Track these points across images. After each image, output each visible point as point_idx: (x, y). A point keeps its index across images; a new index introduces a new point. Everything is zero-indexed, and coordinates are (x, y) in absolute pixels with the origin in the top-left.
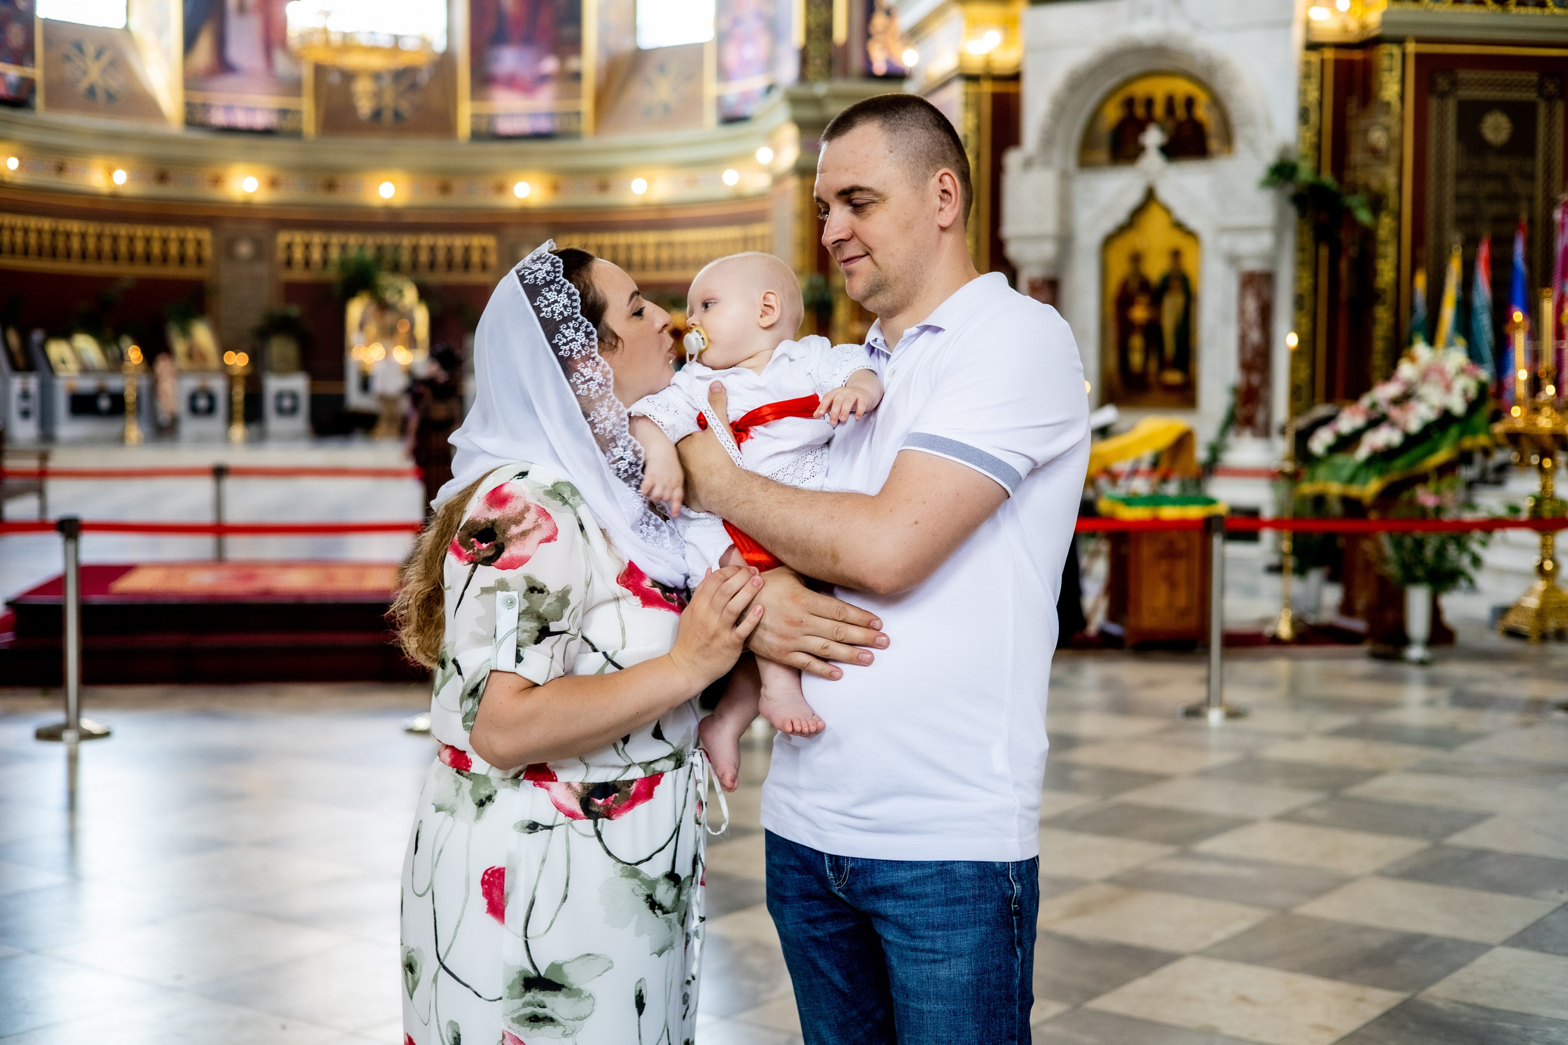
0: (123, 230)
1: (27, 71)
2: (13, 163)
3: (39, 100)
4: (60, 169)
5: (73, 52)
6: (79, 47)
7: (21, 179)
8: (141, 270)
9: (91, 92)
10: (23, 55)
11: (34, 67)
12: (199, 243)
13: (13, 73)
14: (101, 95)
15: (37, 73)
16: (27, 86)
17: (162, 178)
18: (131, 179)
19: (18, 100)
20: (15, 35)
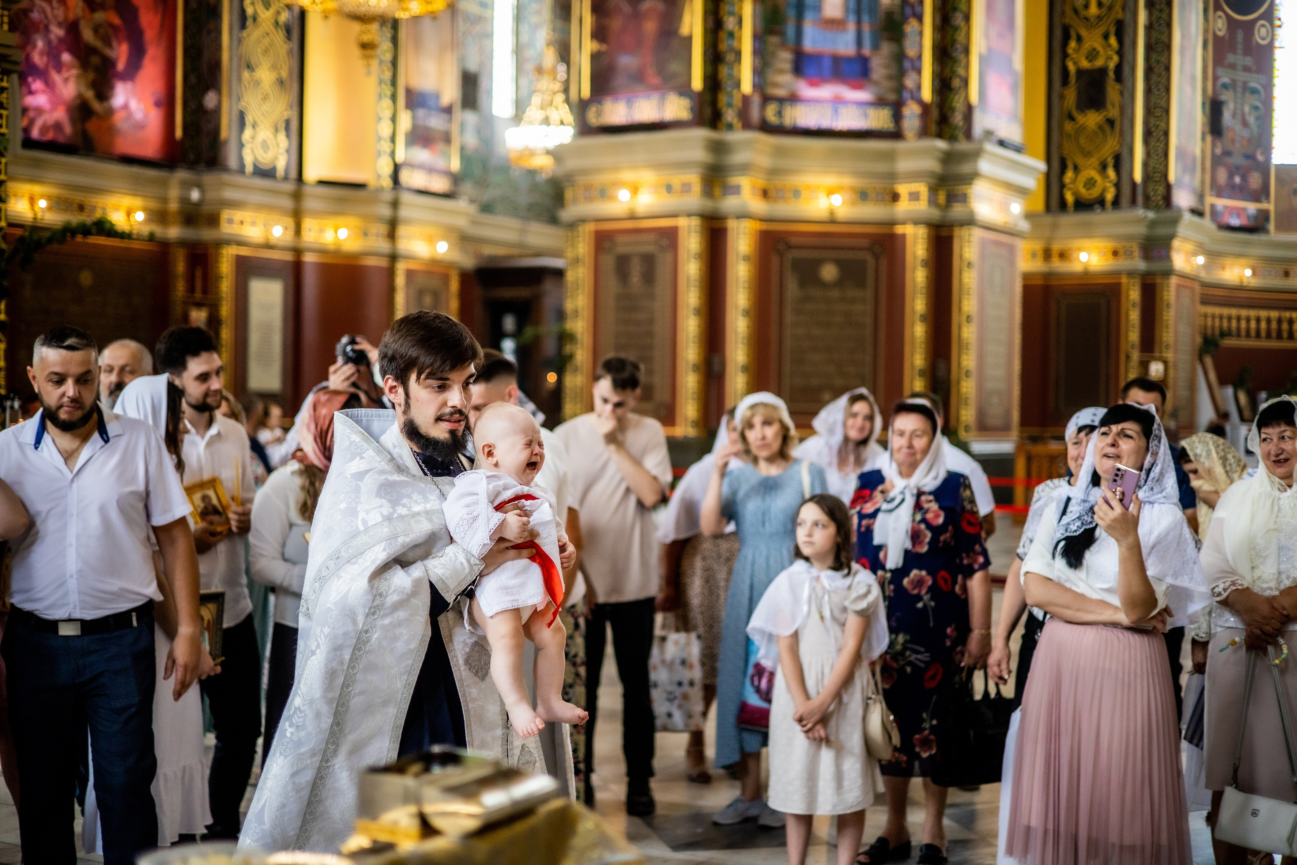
1: (1264, 206)
2: (1248, 272)
3: (1272, 226)
4: (1287, 274)
7: (1255, 283)
10: (1261, 194)
13: (1252, 207)
15: (1271, 206)
16: (1264, 216)
19: (1256, 227)
20: (1255, 180)
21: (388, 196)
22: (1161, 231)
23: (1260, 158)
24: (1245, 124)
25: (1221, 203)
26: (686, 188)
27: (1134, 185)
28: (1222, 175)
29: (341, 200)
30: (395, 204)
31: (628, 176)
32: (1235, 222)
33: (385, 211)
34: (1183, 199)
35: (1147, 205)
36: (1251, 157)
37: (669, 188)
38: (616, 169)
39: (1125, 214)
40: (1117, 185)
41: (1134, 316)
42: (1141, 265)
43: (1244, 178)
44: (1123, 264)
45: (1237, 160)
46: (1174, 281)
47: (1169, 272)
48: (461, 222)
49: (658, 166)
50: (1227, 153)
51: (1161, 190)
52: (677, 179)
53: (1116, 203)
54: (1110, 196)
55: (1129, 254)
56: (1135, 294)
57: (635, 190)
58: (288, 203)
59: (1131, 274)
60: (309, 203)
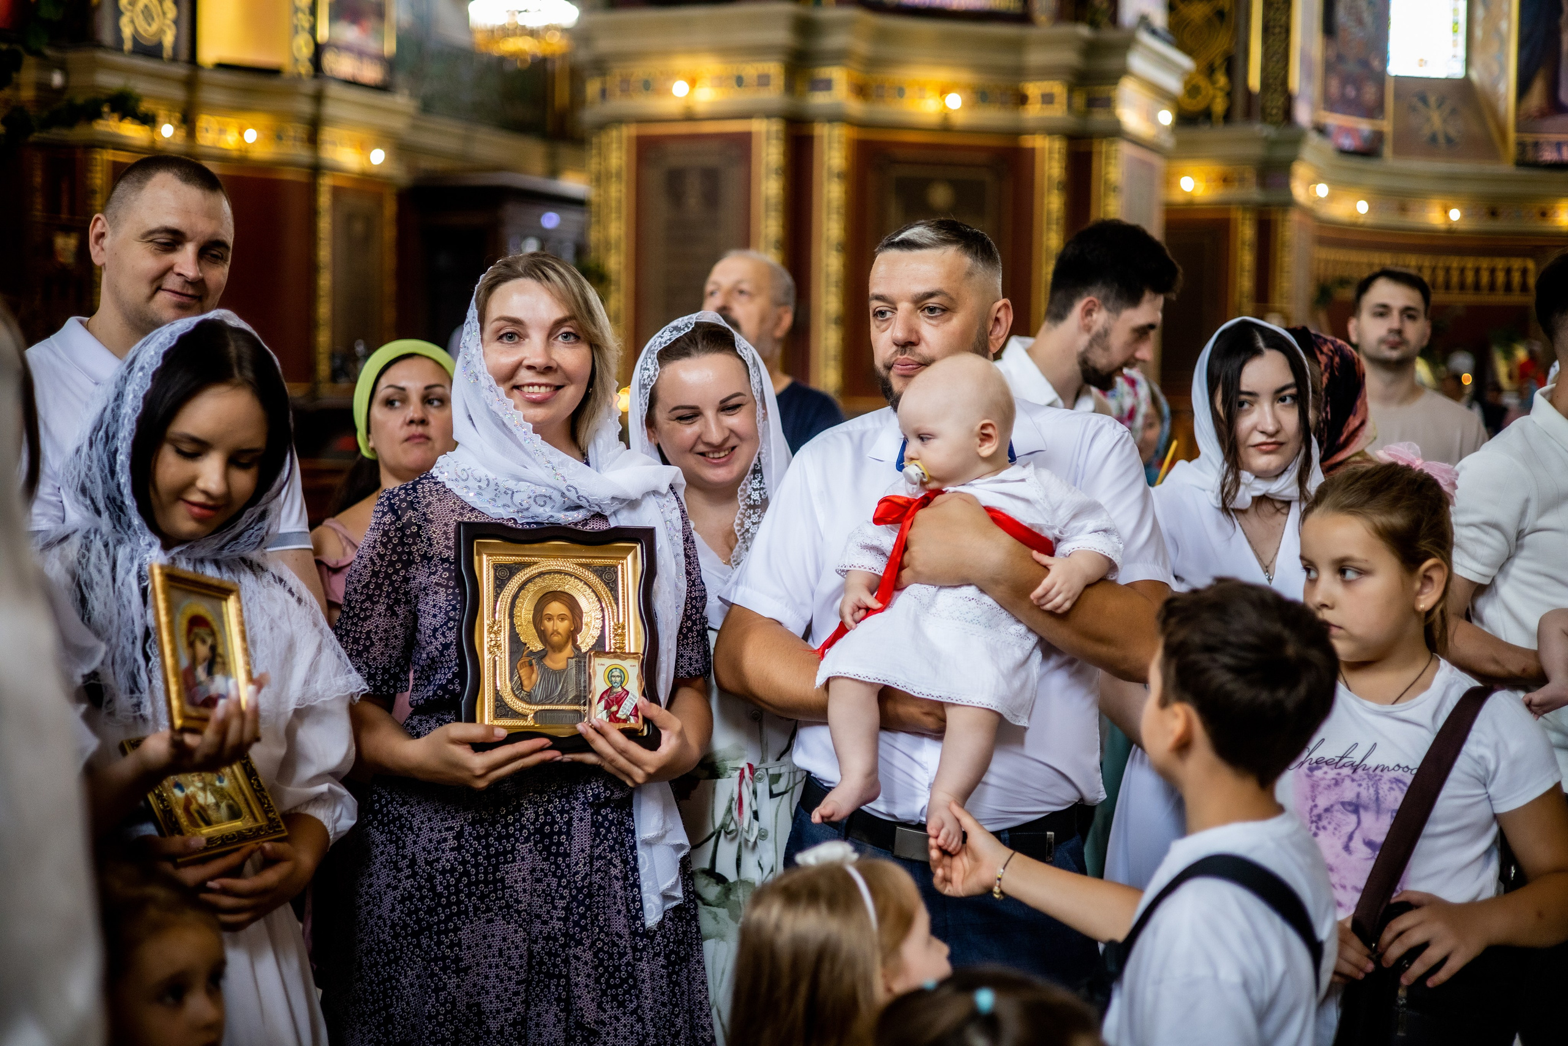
0: (1455, 262)
1: (1378, 124)
2: (1363, 207)
3: (1387, 150)
4: (1403, 209)
5: (1420, 105)
6: (1424, 100)
7: (1370, 221)
8: (1470, 298)
9: (1433, 139)
10: (1374, 111)
11: (1383, 119)
12: (1524, 272)
13: (1365, 126)
14: (1441, 140)
15: (1386, 125)
16: (1378, 137)
17: (1493, 213)
18: (1464, 216)
19: (1369, 151)
20: (1369, 93)
21: (309, 87)
22: (1281, 153)
23: (1376, 63)
24: (1360, 22)
25: (1333, 120)
26: (763, 81)
27: (1248, 93)
28: (1334, 85)
29: (247, 91)
30: (318, 98)
31: (682, 63)
32: (1347, 143)
33: (305, 107)
34: (1303, 114)
35: (1265, 117)
36: (1365, 63)
37: (740, 81)
38: (666, 53)
39: (1239, 130)
40: (1229, 95)
41: (1246, 259)
42: (1254, 193)
43: (1359, 89)
44: (1235, 193)
45: (1351, 67)
46: (1294, 217)
47: (1289, 203)
48: (399, 124)
49: (725, 51)
50: (1340, 58)
51: (1280, 101)
52: (751, 70)
53: (1228, 117)
54: (1219, 106)
55: (1242, 180)
56: (1246, 231)
57: (693, 83)
58: (178, 94)
59: (1245, 205)
60: (208, 95)
